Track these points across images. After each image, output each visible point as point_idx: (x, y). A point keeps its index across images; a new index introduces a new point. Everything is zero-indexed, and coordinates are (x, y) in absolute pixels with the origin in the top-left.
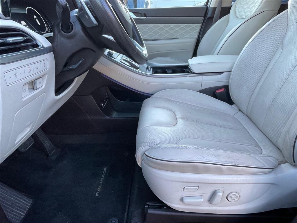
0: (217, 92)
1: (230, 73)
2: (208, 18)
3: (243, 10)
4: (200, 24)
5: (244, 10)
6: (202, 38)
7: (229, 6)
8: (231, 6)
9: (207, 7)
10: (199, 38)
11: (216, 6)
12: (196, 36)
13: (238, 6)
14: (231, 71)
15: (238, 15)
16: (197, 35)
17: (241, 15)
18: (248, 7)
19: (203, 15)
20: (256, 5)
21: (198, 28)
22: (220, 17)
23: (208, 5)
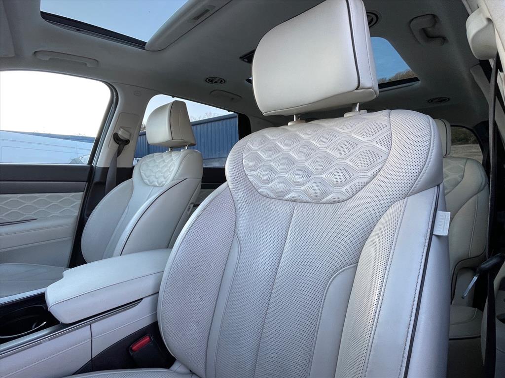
0: (134, 348)
1: (155, 296)
2: (97, 184)
3: (152, 174)
4: (82, 193)
5: (154, 174)
6: (88, 215)
7: (130, 166)
8: (133, 167)
9: (92, 167)
10: (84, 217)
11: (108, 167)
12: (76, 213)
13: (144, 168)
14: (158, 292)
15: (146, 181)
16: (78, 212)
17: (151, 181)
18: (160, 171)
19: (86, 180)
20: (172, 169)
21: (78, 200)
22: (118, 183)
23: (94, 164)
